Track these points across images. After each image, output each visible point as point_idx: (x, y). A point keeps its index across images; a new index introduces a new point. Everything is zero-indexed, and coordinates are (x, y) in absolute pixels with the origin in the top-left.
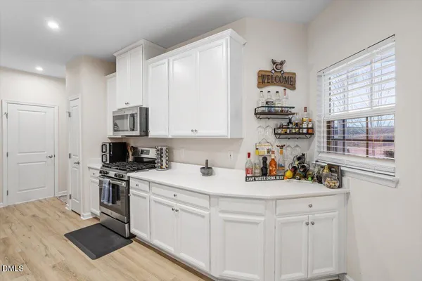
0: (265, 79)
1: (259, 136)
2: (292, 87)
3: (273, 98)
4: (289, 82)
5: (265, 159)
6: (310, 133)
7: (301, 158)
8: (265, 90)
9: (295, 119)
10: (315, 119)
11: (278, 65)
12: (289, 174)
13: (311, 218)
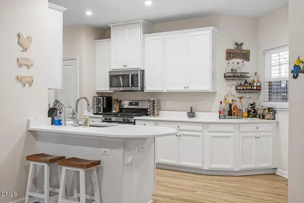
0: (230, 55)
1: (227, 91)
2: (248, 59)
3: (235, 67)
4: (246, 56)
5: (230, 105)
6: (259, 89)
7: (253, 105)
8: (231, 61)
9: (249, 80)
10: (261, 80)
11: (239, 45)
12: (246, 114)
13: (258, 135)
